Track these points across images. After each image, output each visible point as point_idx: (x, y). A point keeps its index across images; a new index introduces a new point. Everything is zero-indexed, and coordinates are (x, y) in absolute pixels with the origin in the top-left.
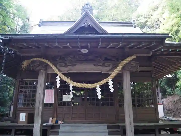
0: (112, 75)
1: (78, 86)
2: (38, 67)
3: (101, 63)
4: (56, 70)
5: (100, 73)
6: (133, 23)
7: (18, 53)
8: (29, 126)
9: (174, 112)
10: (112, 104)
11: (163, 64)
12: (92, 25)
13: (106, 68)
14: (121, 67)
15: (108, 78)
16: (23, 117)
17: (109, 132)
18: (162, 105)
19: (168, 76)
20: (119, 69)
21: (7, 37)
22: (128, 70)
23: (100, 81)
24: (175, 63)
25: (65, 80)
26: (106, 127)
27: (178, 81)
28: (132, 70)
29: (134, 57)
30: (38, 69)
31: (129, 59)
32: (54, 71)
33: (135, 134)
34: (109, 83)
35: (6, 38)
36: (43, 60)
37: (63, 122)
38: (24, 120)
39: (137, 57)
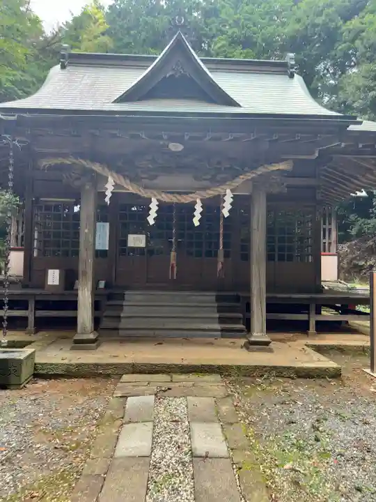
2: (79, 178)
3: (208, 174)
6: (289, 64)
11: (346, 171)
16: (54, 277)
17: (218, 307)
18: (336, 258)
21: (14, 116)
24: (370, 169)
28: (271, 189)
30: (78, 183)
38: (57, 283)
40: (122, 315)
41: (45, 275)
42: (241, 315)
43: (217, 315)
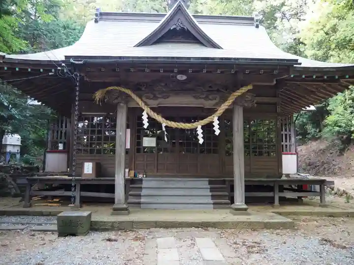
0: (218, 112)
1: (172, 126)
2: (117, 98)
3: (203, 94)
4: (142, 104)
5: (202, 109)
6: (255, 19)
7: (86, 79)
8: (101, 180)
9: (318, 168)
10: (215, 152)
12: (187, 26)
13: (210, 102)
14: (231, 101)
15: (213, 116)
16: (88, 168)
17: (210, 188)
18: (295, 156)
19: (308, 108)
20: (229, 104)
22: (241, 106)
23: (202, 119)
25: (154, 117)
26: (207, 183)
27: (328, 117)
28: (246, 105)
29: (250, 87)
30: (116, 101)
31: (244, 90)
32: (139, 105)
33: (245, 192)
34: (214, 122)
35: (80, 62)
36: (123, 90)
37: (145, 176)
38: (91, 172)
39: (254, 86)
40: (142, 194)
41: (82, 167)
42: (226, 193)
43: (210, 194)
